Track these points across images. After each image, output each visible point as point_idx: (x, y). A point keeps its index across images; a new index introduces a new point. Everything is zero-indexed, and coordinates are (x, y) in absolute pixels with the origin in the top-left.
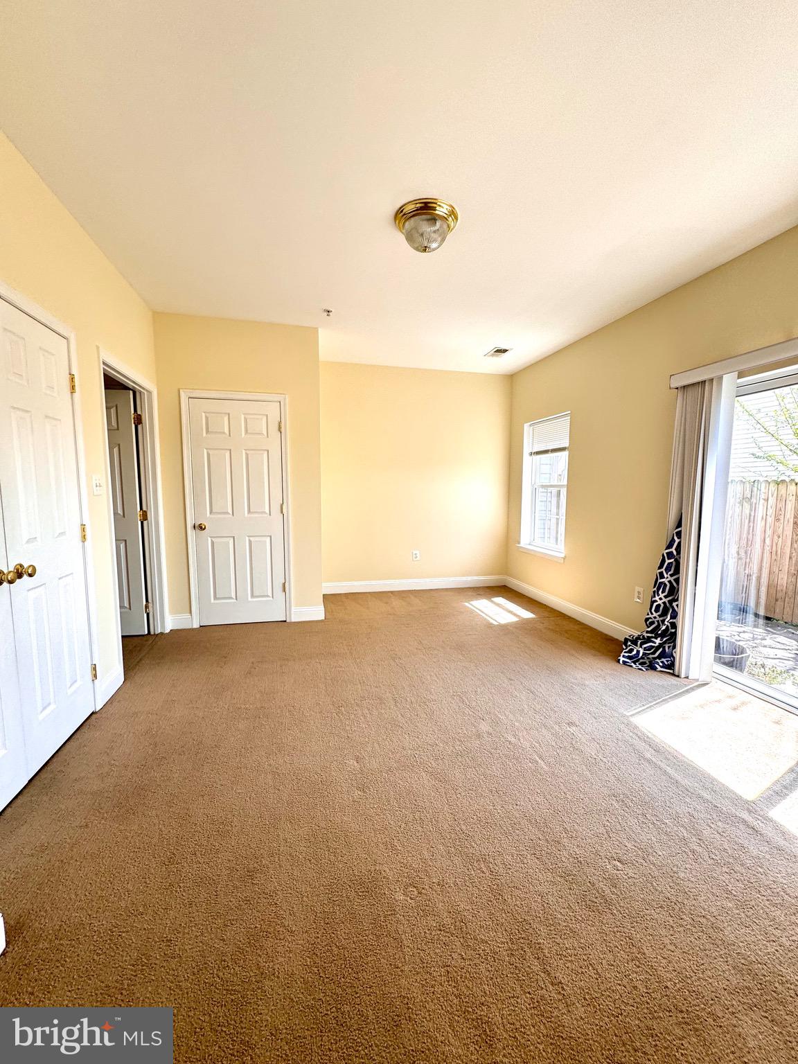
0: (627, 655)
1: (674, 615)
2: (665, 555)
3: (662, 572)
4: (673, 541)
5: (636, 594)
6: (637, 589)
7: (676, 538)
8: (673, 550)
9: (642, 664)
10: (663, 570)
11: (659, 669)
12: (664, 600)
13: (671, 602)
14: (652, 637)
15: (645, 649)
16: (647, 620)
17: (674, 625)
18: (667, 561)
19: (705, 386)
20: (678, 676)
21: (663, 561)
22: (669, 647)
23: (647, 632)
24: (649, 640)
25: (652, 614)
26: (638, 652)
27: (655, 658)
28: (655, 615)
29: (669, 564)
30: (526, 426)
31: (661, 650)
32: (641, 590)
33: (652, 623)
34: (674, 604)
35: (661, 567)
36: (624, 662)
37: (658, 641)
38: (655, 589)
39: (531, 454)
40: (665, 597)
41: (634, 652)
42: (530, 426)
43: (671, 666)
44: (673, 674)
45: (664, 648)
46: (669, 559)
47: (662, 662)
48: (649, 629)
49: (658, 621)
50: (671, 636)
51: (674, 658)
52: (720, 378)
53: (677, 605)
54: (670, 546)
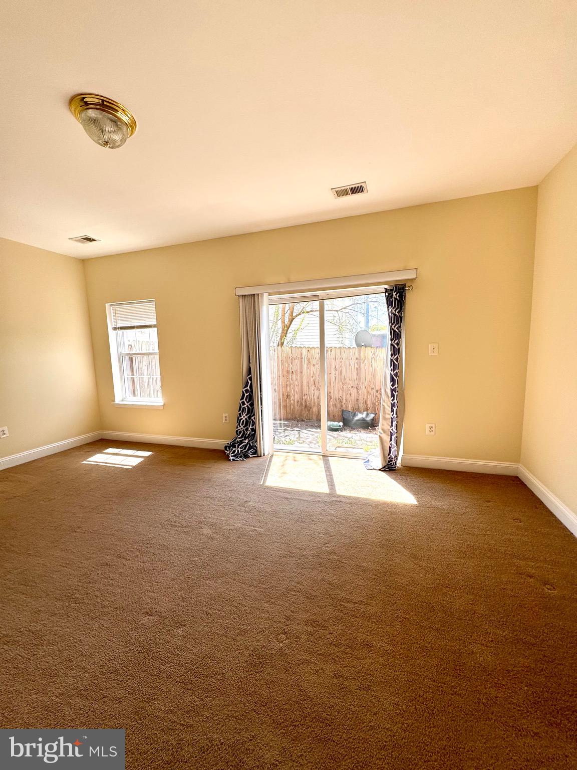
0: (233, 455)
1: (254, 424)
2: (244, 391)
3: (244, 401)
4: (247, 382)
5: (224, 418)
6: (224, 415)
7: (249, 381)
8: (248, 388)
9: (241, 457)
10: (244, 400)
11: (251, 456)
12: (246, 417)
13: (250, 418)
14: (243, 440)
15: (241, 448)
16: (237, 431)
17: (254, 430)
18: (246, 395)
19: (255, 297)
20: (260, 456)
21: (243, 395)
22: (252, 442)
23: (239, 438)
24: (241, 442)
25: (240, 427)
26: (238, 451)
27: (247, 451)
28: (242, 427)
29: (247, 396)
30: (107, 305)
31: (248, 445)
32: (227, 415)
33: (240, 432)
34: (253, 418)
35: (242, 398)
36: (232, 459)
37: (247, 441)
38: (241, 412)
39: (115, 329)
40: (246, 415)
41: (236, 452)
42: (111, 305)
43: (256, 452)
44: (258, 456)
45: (250, 444)
46: (246, 393)
47: (251, 452)
48: (240, 436)
49: (243, 430)
50: (253, 436)
51: (256, 447)
52: (262, 294)
53: (254, 418)
54: (246, 386)
